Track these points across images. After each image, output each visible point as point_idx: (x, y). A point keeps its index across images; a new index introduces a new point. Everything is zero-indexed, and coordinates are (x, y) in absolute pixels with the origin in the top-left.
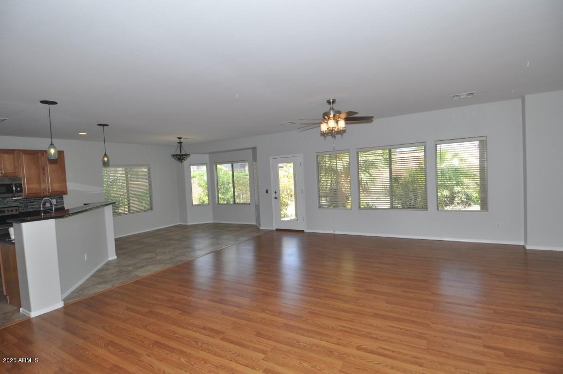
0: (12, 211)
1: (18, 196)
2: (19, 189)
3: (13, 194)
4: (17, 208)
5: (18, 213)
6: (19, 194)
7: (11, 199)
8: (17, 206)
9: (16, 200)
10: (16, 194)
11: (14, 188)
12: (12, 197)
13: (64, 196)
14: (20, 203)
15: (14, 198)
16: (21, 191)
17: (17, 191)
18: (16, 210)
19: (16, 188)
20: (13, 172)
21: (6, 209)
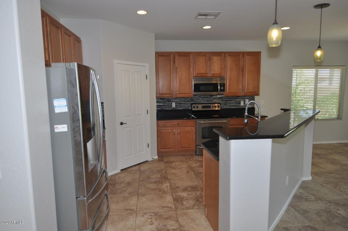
0: (216, 107)
1: (221, 95)
2: (222, 88)
3: (217, 93)
4: (219, 105)
5: (219, 109)
6: (222, 93)
7: (216, 96)
8: (219, 103)
9: (219, 98)
10: (220, 93)
11: (219, 87)
12: (216, 95)
13: (256, 97)
14: (222, 100)
15: (217, 96)
16: (224, 90)
17: (221, 90)
18: (219, 107)
19: (220, 88)
20: (220, 72)
21: (211, 105)
